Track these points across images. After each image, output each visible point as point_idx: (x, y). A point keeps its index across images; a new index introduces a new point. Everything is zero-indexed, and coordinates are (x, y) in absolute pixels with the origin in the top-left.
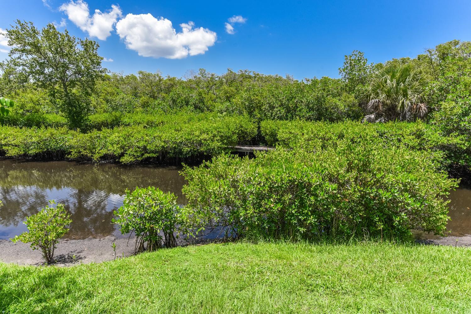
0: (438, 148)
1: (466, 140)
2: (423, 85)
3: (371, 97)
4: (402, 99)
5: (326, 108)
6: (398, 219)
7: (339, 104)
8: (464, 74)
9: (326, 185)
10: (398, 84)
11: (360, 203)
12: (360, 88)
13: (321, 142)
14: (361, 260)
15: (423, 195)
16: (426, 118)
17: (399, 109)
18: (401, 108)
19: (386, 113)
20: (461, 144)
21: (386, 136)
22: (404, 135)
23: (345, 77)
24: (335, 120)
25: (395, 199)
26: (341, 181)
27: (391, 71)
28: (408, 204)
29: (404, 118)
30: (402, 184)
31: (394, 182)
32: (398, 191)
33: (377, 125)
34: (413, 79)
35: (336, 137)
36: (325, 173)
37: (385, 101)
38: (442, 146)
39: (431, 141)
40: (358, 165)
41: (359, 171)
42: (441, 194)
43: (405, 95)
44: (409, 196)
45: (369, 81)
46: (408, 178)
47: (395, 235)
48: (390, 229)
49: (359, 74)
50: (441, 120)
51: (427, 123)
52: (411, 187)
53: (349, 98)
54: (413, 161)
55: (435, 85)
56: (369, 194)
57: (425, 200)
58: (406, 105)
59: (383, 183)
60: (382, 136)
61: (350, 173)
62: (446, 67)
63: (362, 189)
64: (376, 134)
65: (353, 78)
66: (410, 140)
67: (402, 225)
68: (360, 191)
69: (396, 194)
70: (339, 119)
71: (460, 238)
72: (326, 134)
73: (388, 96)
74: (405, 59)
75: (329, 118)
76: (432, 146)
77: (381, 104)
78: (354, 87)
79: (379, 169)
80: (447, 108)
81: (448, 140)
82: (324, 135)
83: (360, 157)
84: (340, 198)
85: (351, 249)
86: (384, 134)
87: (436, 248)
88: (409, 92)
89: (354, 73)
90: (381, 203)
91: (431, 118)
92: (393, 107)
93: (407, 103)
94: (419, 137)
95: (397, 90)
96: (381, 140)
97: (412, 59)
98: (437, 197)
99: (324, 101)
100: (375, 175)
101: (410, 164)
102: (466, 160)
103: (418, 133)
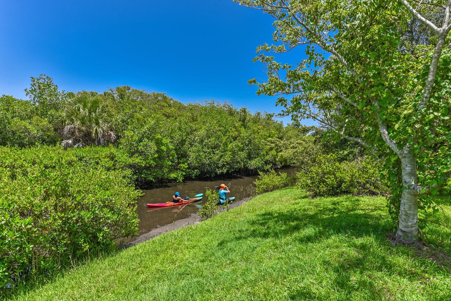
0: (127, 167)
1: (144, 160)
2: (110, 116)
3: (66, 123)
4: (95, 127)
5: (13, 132)
6: (101, 234)
7: (30, 127)
8: (136, 112)
9: (16, 222)
10: (90, 113)
11: (63, 230)
12: (53, 113)
13: (8, 171)
14: (69, 291)
15: (119, 207)
16: (116, 143)
17: (94, 135)
18: (95, 134)
19: (83, 139)
20: (141, 163)
21: (85, 160)
22: (101, 158)
23: (34, 100)
24: (26, 145)
25: (96, 216)
26: (36, 213)
27: (82, 100)
28: (108, 218)
29: (99, 143)
30: (101, 201)
31: (94, 201)
32: (98, 209)
33: (75, 150)
34: (102, 111)
35: (30, 164)
36: (13, 207)
37: (80, 128)
38: (130, 165)
39: (122, 162)
40: (56, 191)
41: (57, 196)
42: (132, 203)
43: (97, 124)
44: (108, 211)
45: (62, 107)
46: (106, 195)
47: (101, 250)
48: (96, 246)
49: (50, 99)
50: (127, 145)
51: (117, 148)
52: (108, 203)
53: (41, 122)
54: (108, 181)
55: (119, 117)
56: (71, 218)
57: (121, 211)
58: (100, 133)
59: (84, 204)
60: (81, 160)
61: (47, 201)
62: (124, 105)
63: (63, 215)
64: (75, 159)
65: (44, 102)
66: (106, 162)
67: (106, 239)
68: (61, 218)
69: (96, 212)
70: (31, 144)
71: (148, 234)
72: (15, 161)
73: (83, 123)
74: (94, 93)
75: (19, 143)
76: (123, 166)
77: (77, 131)
78: (47, 111)
79: (79, 192)
80: (128, 136)
81: (133, 161)
82: (12, 163)
83: (57, 182)
84: (38, 232)
85: (58, 284)
86: (83, 158)
87: (134, 247)
88: (100, 122)
89: (44, 97)
90: (85, 225)
91: (119, 143)
92: (89, 134)
93: (100, 130)
94: (112, 159)
95: (90, 119)
96: (81, 163)
97: (99, 94)
98: (128, 206)
99: (9, 124)
100: (75, 198)
101: (106, 182)
102: (145, 174)
103: (111, 156)
